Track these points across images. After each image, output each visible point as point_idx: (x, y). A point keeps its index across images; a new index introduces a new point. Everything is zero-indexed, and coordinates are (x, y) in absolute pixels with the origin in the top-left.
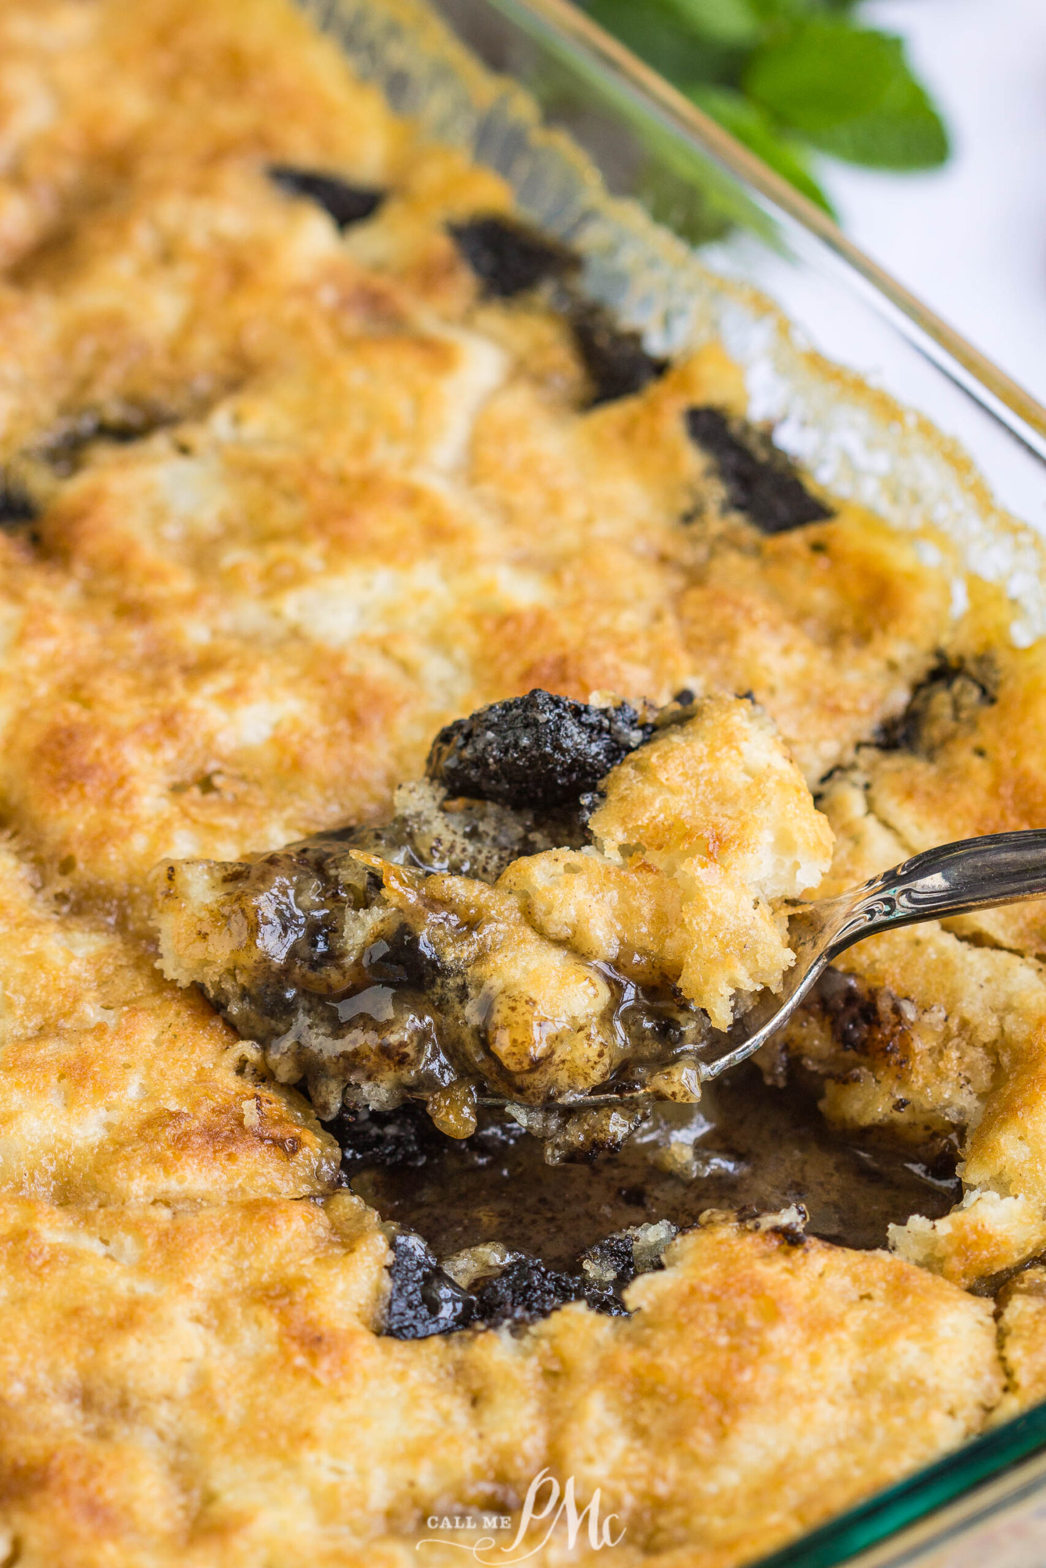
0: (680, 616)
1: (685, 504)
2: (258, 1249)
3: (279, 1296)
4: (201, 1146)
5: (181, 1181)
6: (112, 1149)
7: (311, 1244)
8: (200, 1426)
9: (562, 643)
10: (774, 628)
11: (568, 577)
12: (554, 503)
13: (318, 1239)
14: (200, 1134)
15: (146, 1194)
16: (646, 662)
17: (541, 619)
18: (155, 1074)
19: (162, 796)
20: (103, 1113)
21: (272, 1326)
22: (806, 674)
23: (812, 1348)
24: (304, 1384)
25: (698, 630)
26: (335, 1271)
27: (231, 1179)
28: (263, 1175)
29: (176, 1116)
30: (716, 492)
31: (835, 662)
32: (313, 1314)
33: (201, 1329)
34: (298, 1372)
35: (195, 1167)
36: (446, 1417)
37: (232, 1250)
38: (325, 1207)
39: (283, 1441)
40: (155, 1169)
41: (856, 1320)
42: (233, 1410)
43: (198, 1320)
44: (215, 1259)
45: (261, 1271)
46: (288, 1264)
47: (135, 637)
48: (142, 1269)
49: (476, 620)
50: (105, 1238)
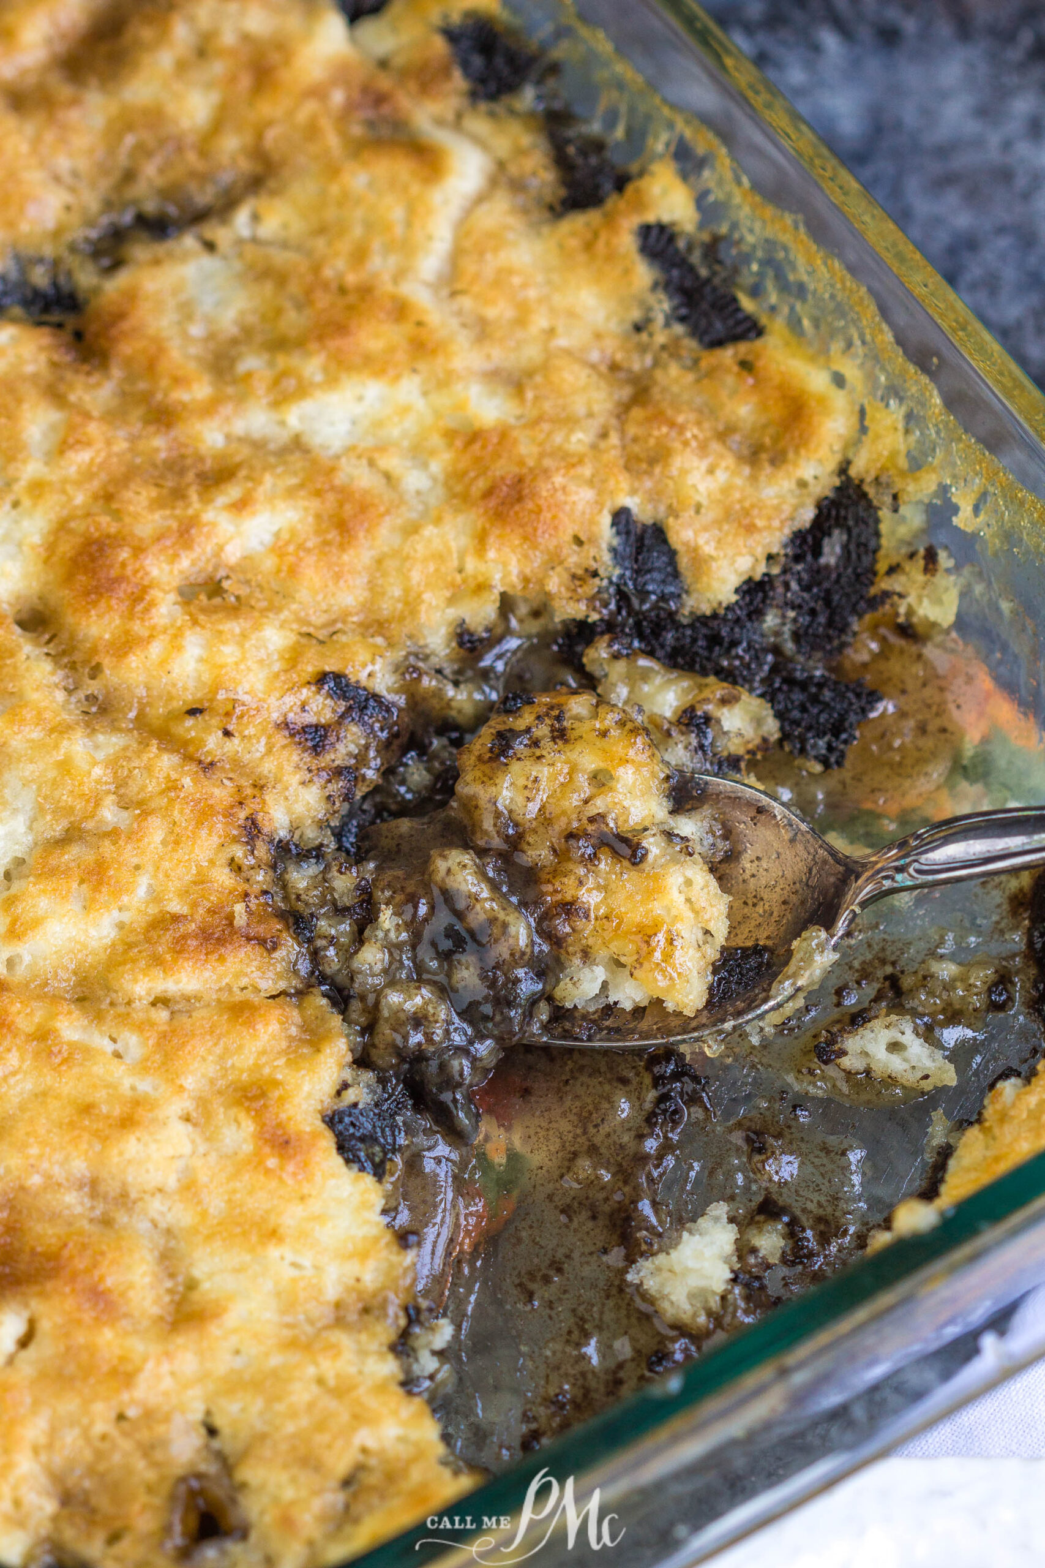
0: (622, 432)
1: (636, 314)
2: (240, 1048)
3: (255, 1098)
4: (197, 948)
5: (177, 982)
6: (121, 950)
7: (284, 1044)
8: (187, 1218)
9: (521, 463)
10: (703, 449)
11: (530, 395)
12: (522, 316)
13: (291, 1039)
14: (196, 937)
15: (148, 994)
16: (590, 483)
17: (504, 434)
18: (161, 876)
19: (175, 604)
20: (115, 913)
21: (249, 1126)
22: (726, 490)
24: (273, 1184)
25: (636, 449)
26: (303, 1072)
27: (220, 978)
28: (246, 975)
29: (176, 918)
30: (662, 305)
31: (753, 479)
32: (283, 1116)
33: (190, 1128)
34: (268, 1172)
35: (190, 969)
37: (219, 1050)
38: (299, 1006)
39: (254, 1237)
40: (157, 972)
43: (187, 1119)
44: (204, 1059)
45: (242, 1071)
46: (264, 1065)
47: (159, 444)
48: (143, 1067)
49: (450, 435)
50: (113, 1036)
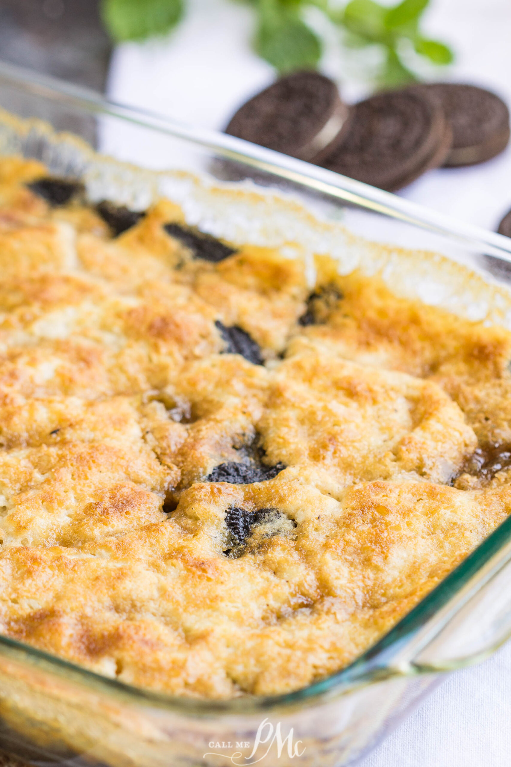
1: (175, 261)
2: (158, 541)
3: (177, 554)
4: (114, 512)
6: (77, 523)
7: (178, 536)
8: (170, 606)
11: (146, 294)
12: (125, 271)
13: (180, 534)
14: (111, 507)
15: (102, 534)
18: (79, 491)
20: (66, 512)
21: (180, 564)
23: (406, 520)
24: (205, 581)
26: (194, 542)
27: (131, 521)
29: (97, 504)
30: (187, 254)
32: (195, 556)
33: (151, 572)
34: (200, 577)
35: (116, 520)
36: (268, 580)
37: (148, 544)
39: (208, 602)
40: (100, 525)
41: (420, 507)
42: (179, 596)
43: (148, 570)
44: (143, 549)
45: (164, 549)
46: (174, 544)
48: (115, 559)
50: (93, 553)
